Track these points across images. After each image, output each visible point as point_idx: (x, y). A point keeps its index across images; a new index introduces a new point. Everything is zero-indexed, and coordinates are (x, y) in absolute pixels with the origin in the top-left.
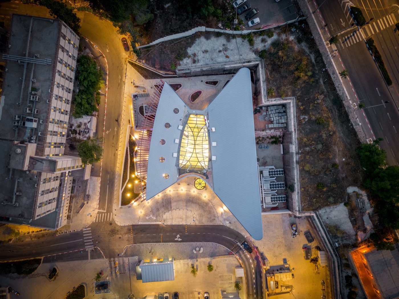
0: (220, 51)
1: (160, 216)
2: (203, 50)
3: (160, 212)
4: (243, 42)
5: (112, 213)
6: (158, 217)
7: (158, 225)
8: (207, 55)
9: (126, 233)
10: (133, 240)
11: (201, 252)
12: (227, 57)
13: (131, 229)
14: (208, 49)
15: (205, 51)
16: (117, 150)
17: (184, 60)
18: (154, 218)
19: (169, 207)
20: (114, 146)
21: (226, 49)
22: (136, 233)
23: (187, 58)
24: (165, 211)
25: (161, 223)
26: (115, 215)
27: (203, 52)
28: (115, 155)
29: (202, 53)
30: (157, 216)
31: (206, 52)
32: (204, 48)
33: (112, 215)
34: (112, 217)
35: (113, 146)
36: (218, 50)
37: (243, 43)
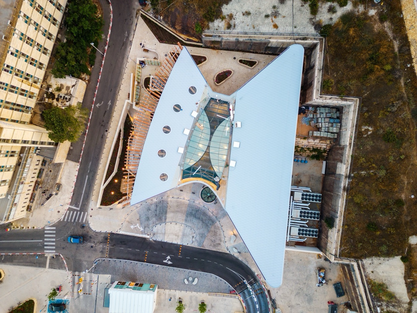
0: (267, 16)
1: (149, 227)
2: (244, 11)
3: (151, 222)
4: (302, 6)
5: (86, 213)
6: (147, 228)
7: (144, 239)
8: (248, 19)
9: (101, 242)
10: (108, 253)
11: (194, 283)
12: (276, 26)
13: (109, 238)
14: (252, 11)
15: (246, 12)
16: (107, 131)
17: (215, 21)
18: (142, 229)
19: (164, 218)
20: (103, 124)
21: (276, 14)
22: (114, 245)
23: (220, 20)
24: (157, 223)
25: (148, 237)
26: (91, 216)
27: (244, 15)
28: (104, 137)
29: (241, 14)
30: (145, 227)
31: (248, 14)
32: (245, 9)
33: (87, 216)
34: (86, 218)
35: (102, 126)
36: (264, 14)
37: (302, 8)
